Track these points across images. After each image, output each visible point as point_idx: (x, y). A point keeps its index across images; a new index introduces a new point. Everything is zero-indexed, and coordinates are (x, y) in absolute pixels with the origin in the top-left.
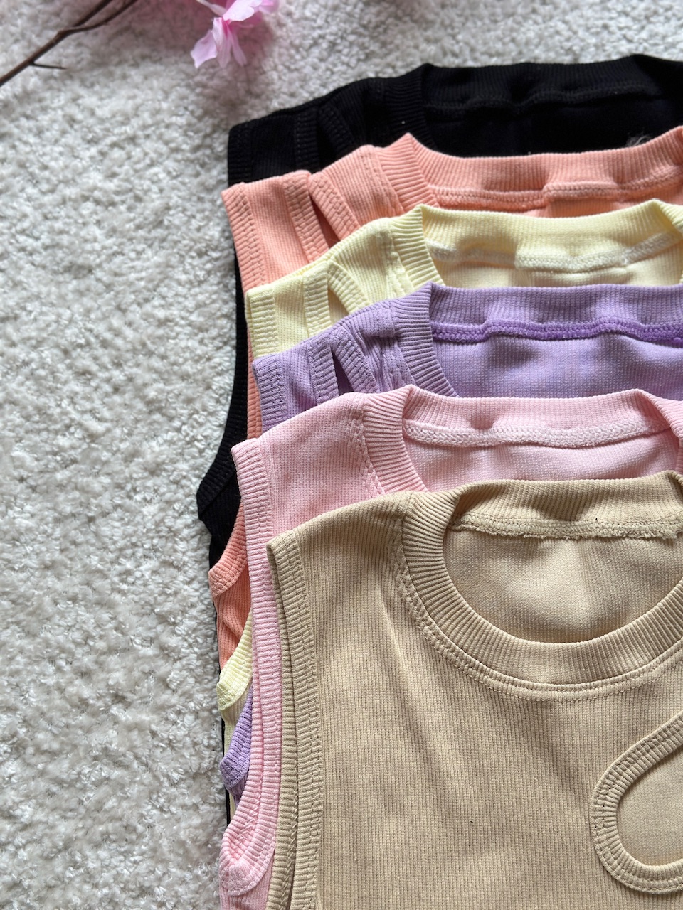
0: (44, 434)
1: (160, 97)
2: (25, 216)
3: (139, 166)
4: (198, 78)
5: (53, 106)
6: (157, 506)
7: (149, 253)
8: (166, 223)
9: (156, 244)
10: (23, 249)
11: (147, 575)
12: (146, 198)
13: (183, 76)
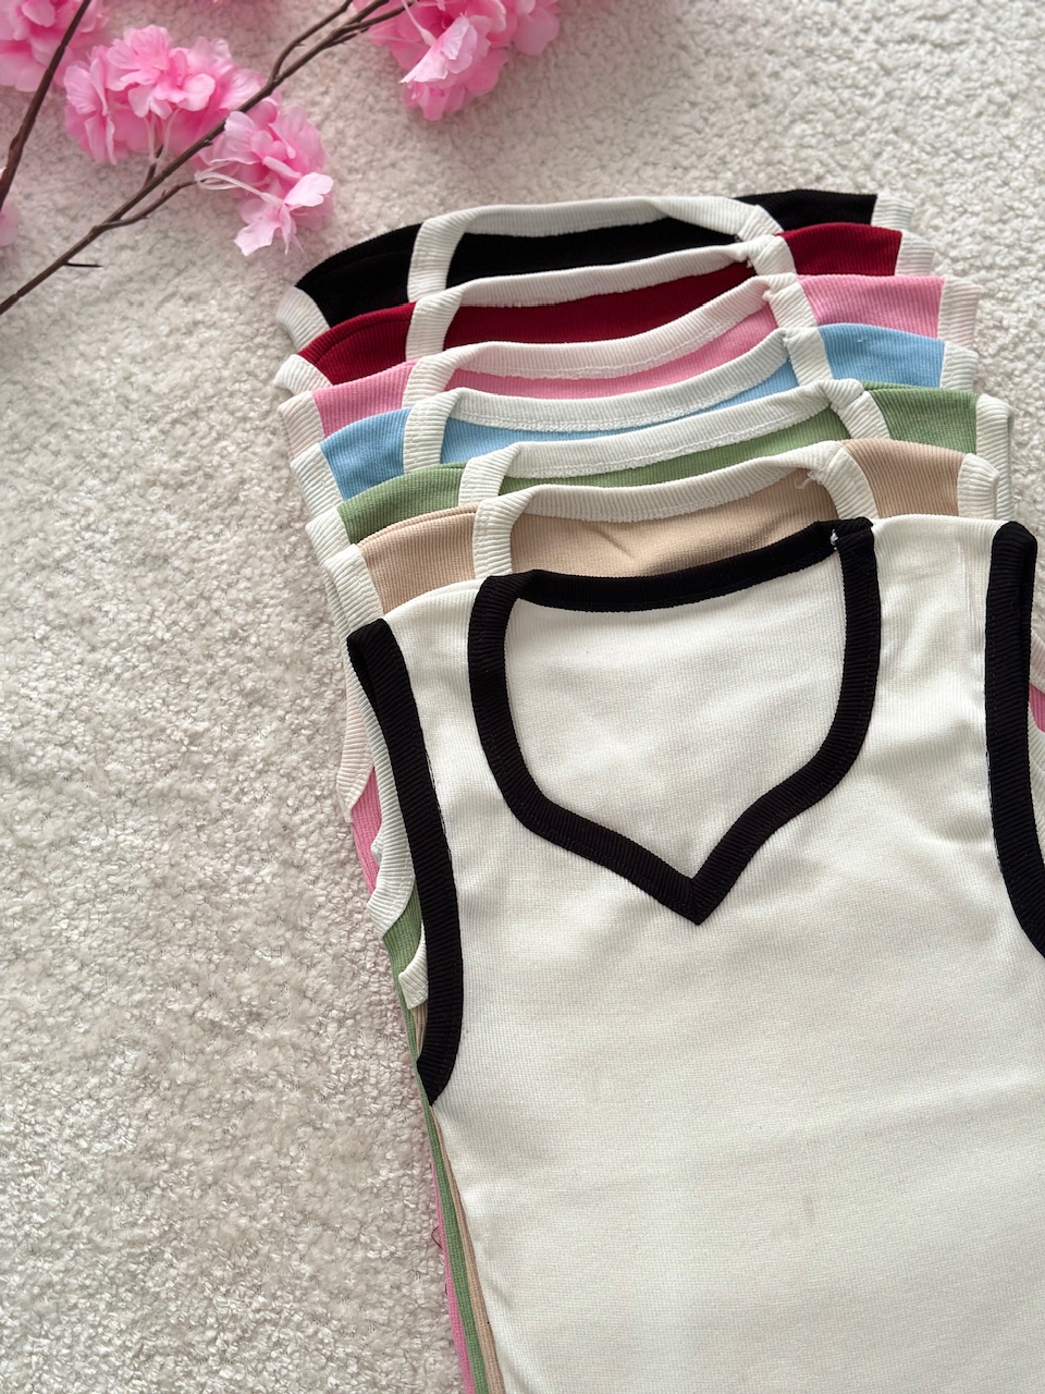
0: (138, 743)
1: (219, 365)
2: (88, 510)
3: (205, 442)
4: (258, 340)
5: (104, 387)
6: (269, 805)
7: (228, 534)
8: (242, 499)
9: (234, 522)
10: (90, 546)
11: (268, 879)
12: (218, 474)
13: (240, 339)
